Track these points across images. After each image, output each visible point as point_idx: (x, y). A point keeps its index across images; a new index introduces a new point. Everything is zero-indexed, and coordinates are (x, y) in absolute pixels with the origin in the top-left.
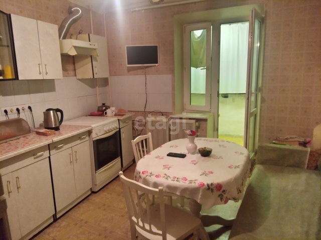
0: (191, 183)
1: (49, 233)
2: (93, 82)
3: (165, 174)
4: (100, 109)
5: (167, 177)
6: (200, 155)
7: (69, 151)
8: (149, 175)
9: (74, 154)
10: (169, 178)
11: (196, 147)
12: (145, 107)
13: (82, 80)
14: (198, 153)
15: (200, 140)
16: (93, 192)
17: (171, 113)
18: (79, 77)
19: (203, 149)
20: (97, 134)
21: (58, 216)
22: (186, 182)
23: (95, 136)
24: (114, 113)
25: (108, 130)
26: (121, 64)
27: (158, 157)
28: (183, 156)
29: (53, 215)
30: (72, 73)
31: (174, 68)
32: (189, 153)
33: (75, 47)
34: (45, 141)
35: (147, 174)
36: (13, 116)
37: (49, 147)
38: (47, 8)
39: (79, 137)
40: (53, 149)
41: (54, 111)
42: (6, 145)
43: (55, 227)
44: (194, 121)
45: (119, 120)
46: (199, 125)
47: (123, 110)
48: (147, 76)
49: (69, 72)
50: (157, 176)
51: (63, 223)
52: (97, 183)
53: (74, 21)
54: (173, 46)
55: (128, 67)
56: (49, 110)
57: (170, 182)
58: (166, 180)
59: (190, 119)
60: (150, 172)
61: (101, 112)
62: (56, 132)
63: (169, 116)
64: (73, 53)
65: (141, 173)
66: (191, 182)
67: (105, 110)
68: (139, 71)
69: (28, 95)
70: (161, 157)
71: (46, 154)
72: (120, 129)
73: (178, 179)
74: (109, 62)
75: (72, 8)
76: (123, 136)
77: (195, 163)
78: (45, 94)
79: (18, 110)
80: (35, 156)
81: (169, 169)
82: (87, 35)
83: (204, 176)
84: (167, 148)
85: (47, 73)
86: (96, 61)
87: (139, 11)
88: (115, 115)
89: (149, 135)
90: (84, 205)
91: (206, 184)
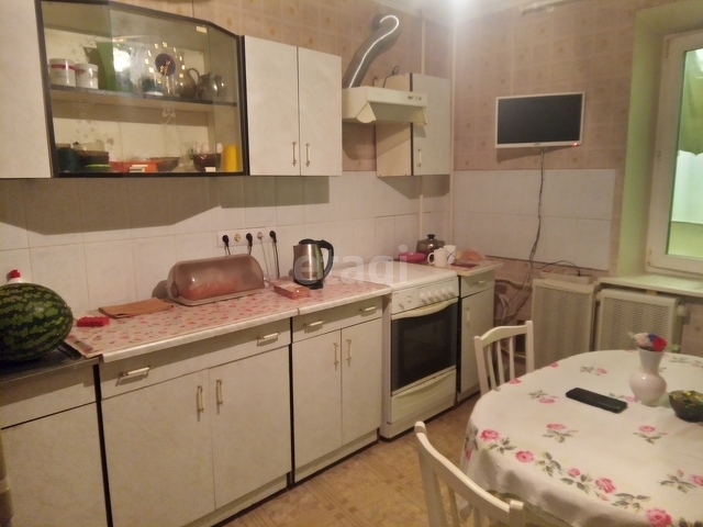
0: (624, 503)
1: (273, 513)
2: (412, 185)
3: (548, 456)
4: (423, 246)
5: (551, 465)
6: (671, 412)
7: (335, 337)
8: (501, 445)
9: (345, 345)
10: (556, 470)
11: (663, 385)
12: (533, 251)
13: (389, 180)
14: (665, 405)
15: (682, 361)
16: (382, 439)
17: (606, 273)
18: (382, 171)
19: (684, 395)
20: (402, 307)
21: (298, 478)
22: (609, 496)
23: (397, 310)
24: (451, 260)
25: (430, 299)
26: (484, 144)
27: (537, 395)
28: (615, 406)
29: (288, 474)
30: (367, 163)
31: (624, 151)
32: (636, 400)
33: (374, 105)
34: (286, 310)
35: (493, 441)
36: (239, 249)
37: (292, 324)
38: (328, 20)
39: (358, 308)
40: (301, 329)
41: (316, 246)
42: (210, 310)
43: (287, 502)
44: (672, 301)
45: (460, 277)
46: (689, 314)
47: (475, 253)
48: (548, 173)
49: (362, 161)
50: (522, 456)
51: (305, 495)
52: (393, 420)
53: (382, 47)
54: (627, 92)
55: (499, 149)
56: (304, 242)
57: (555, 484)
58: (546, 474)
59: (660, 293)
60: (503, 436)
61: (422, 255)
62: (313, 292)
63: (596, 279)
64: (368, 117)
65: (480, 434)
66: (624, 500)
67: (432, 250)
68: (526, 158)
69: (273, 208)
70: (547, 397)
71: (284, 337)
72: (460, 299)
73: (583, 478)
74: (456, 139)
75: (380, 17)
76: (467, 316)
77: (651, 435)
78: (308, 207)
79: (249, 237)
80: (260, 341)
81: (562, 440)
82: (408, 76)
83: (673, 489)
84: (573, 370)
85: (308, 163)
86: (423, 135)
87: (540, 9)
88: (454, 264)
89: (528, 328)
90: (356, 464)
91: (675, 518)
